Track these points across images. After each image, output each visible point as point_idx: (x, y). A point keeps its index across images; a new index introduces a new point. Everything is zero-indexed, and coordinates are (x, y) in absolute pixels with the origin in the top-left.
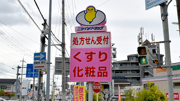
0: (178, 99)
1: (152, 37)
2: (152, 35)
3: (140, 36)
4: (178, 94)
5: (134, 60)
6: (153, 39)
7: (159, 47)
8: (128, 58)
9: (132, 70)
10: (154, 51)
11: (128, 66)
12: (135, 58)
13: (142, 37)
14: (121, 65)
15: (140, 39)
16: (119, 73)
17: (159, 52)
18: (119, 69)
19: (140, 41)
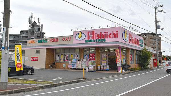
0: (37, 60)
1: (39, 20)
2: (39, 19)
3: (30, 18)
4: (37, 57)
5: (24, 35)
6: (39, 22)
7: (42, 27)
8: (20, 33)
9: (22, 41)
10: (39, 30)
11: (20, 38)
12: (25, 33)
13: (31, 19)
14: (14, 37)
15: (30, 20)
16: (12, 42)
17: (42, 30)
18: (12, 40)
19: (30, 22)
